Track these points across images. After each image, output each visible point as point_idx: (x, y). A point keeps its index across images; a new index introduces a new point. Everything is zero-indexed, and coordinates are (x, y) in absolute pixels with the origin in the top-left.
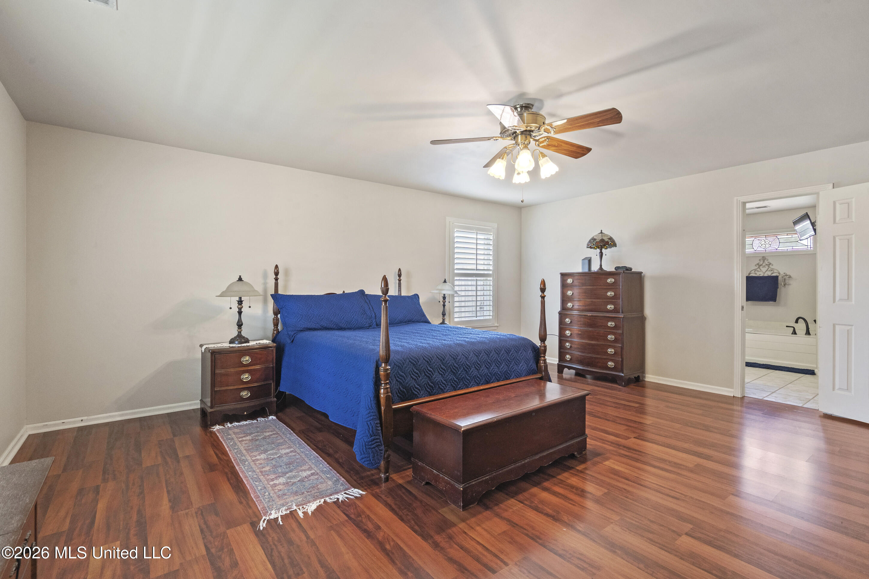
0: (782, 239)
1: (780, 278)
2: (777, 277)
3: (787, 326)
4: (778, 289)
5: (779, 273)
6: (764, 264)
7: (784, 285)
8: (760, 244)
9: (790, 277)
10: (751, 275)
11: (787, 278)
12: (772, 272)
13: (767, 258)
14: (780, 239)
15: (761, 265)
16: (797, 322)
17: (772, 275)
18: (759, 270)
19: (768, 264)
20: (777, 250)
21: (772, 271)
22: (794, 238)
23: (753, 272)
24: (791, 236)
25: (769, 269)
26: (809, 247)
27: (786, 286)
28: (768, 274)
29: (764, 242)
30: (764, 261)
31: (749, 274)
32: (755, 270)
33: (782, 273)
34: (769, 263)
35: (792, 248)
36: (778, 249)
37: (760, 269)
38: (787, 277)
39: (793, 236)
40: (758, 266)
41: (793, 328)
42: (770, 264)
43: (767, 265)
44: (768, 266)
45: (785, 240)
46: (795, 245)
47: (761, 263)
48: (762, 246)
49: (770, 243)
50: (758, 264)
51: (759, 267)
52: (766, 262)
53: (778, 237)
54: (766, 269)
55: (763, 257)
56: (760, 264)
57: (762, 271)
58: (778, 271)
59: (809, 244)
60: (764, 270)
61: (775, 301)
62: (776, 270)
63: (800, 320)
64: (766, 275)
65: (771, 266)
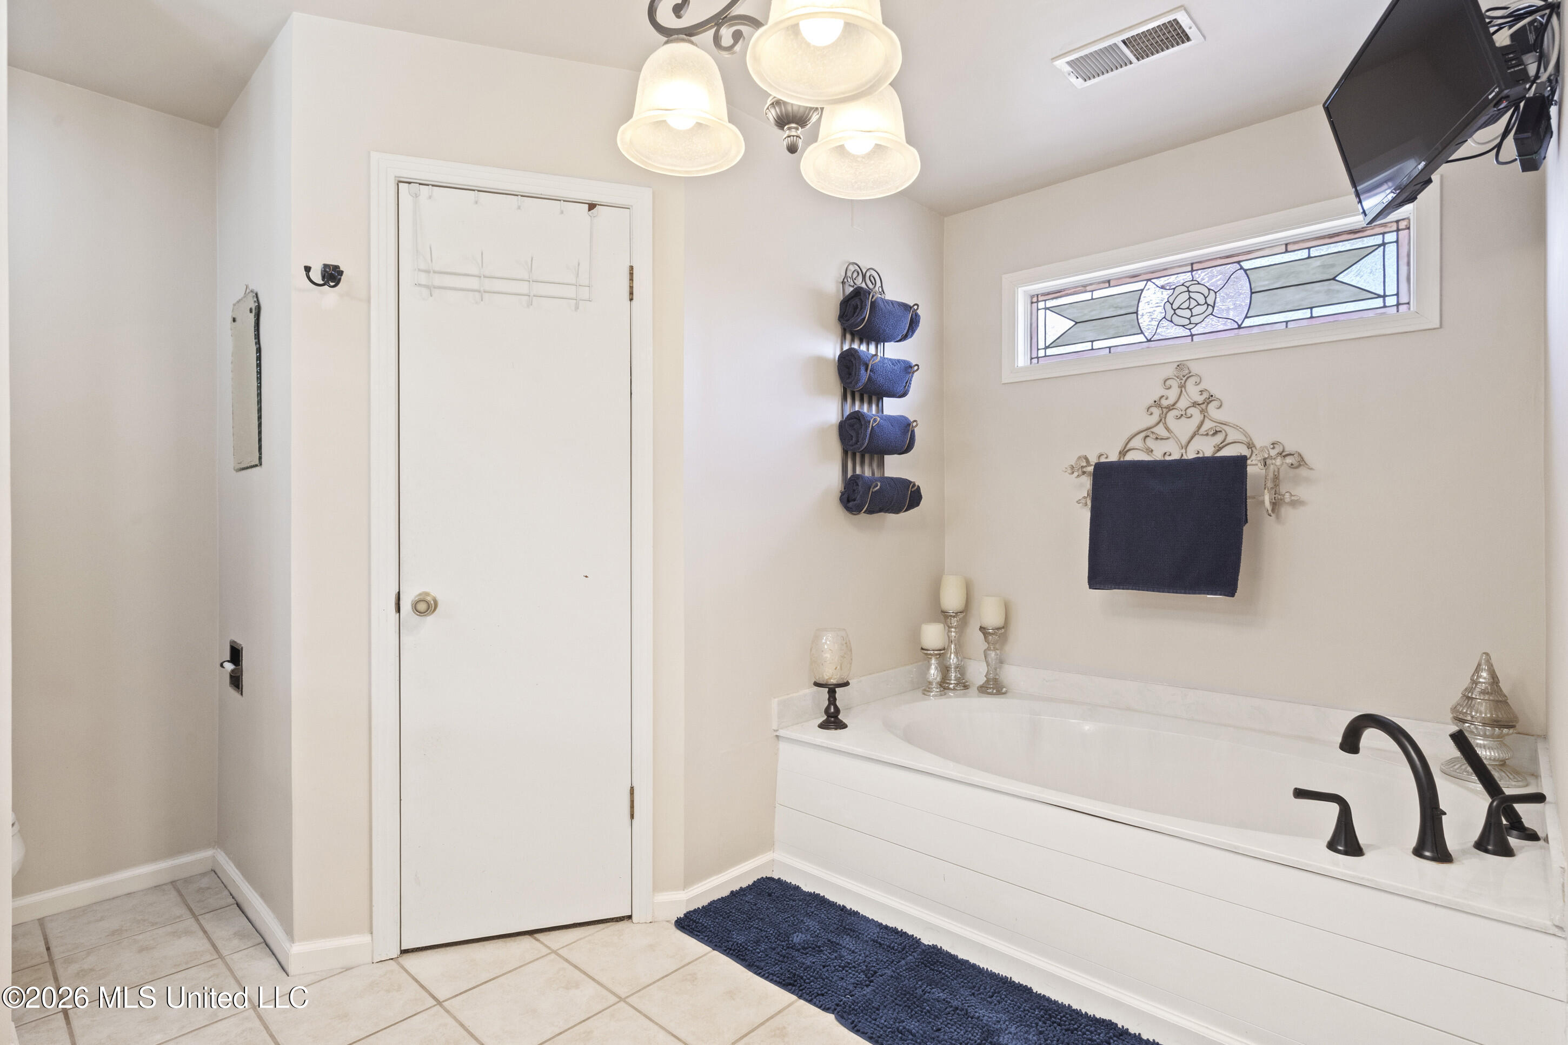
0: (1262, 273)
1: (1253, 469)
2: (1240, 463)
3: (1300, 794)
4: (1246, 529)
5: (1250, 446)
6: (1183, 404)
7: (1276, 504)
8: (1168, 305)
9: (1301, 462)
10: (1130, 457)
11: (1284, 470)
12: (1218, 439)
13: (1195, 368)
14: (1253, 275)
15: (1171, 408)
16: (1351, 743)
17: (1219, 454)
18: (1160, 431)
19: (1200, 399)
20: (1241, 331)
21: (1216, 432)
22: (1317, 263)
23: (1137, 442)
24: (1304, 254)
25: (1208, 425)
26: (1391, 301)
27: (1285, 511)
28: (1205, 448)
29: (1186, 295)
30: (1182, 387)
31: (1123, 452)
32: (1147, 433)
33: (1261, 441)
34: (1205, 395)
35: (1307, 313)
36: (1248, 322)
37: (1167, 429)
38: (1289, 460)
39: (1314, 252)
40: (1156, 412)
41: (1334, 808)
42: (1210, 399)
43: (1195, 404)
44: (1202, 411)
45: (1278, 278)
46: (1322, 298)
47: (1173, 394)
48: (1175, 318)
49: (1210, 301)
50: (1157, 404)
51: (1162, 420)
52: (1193, 393)
53: (1246, 265)
54: (1193, 428)
55: (1180, 366)
56: (1165, 403)
57: (1178, 441)
58: (1246, 434)
59: (1392, 289)
60: (1183, 429)
61: (1233, 595)
62: (1236, 427)
63: (1372, 738)
64: (1191, 455)
65: (1212, 408)
